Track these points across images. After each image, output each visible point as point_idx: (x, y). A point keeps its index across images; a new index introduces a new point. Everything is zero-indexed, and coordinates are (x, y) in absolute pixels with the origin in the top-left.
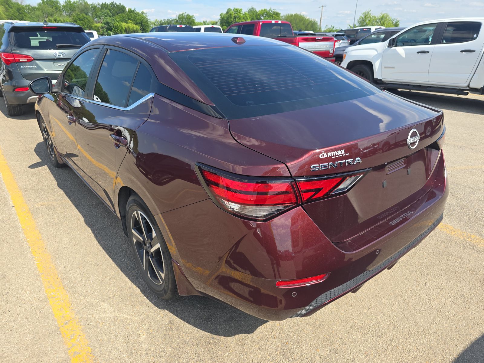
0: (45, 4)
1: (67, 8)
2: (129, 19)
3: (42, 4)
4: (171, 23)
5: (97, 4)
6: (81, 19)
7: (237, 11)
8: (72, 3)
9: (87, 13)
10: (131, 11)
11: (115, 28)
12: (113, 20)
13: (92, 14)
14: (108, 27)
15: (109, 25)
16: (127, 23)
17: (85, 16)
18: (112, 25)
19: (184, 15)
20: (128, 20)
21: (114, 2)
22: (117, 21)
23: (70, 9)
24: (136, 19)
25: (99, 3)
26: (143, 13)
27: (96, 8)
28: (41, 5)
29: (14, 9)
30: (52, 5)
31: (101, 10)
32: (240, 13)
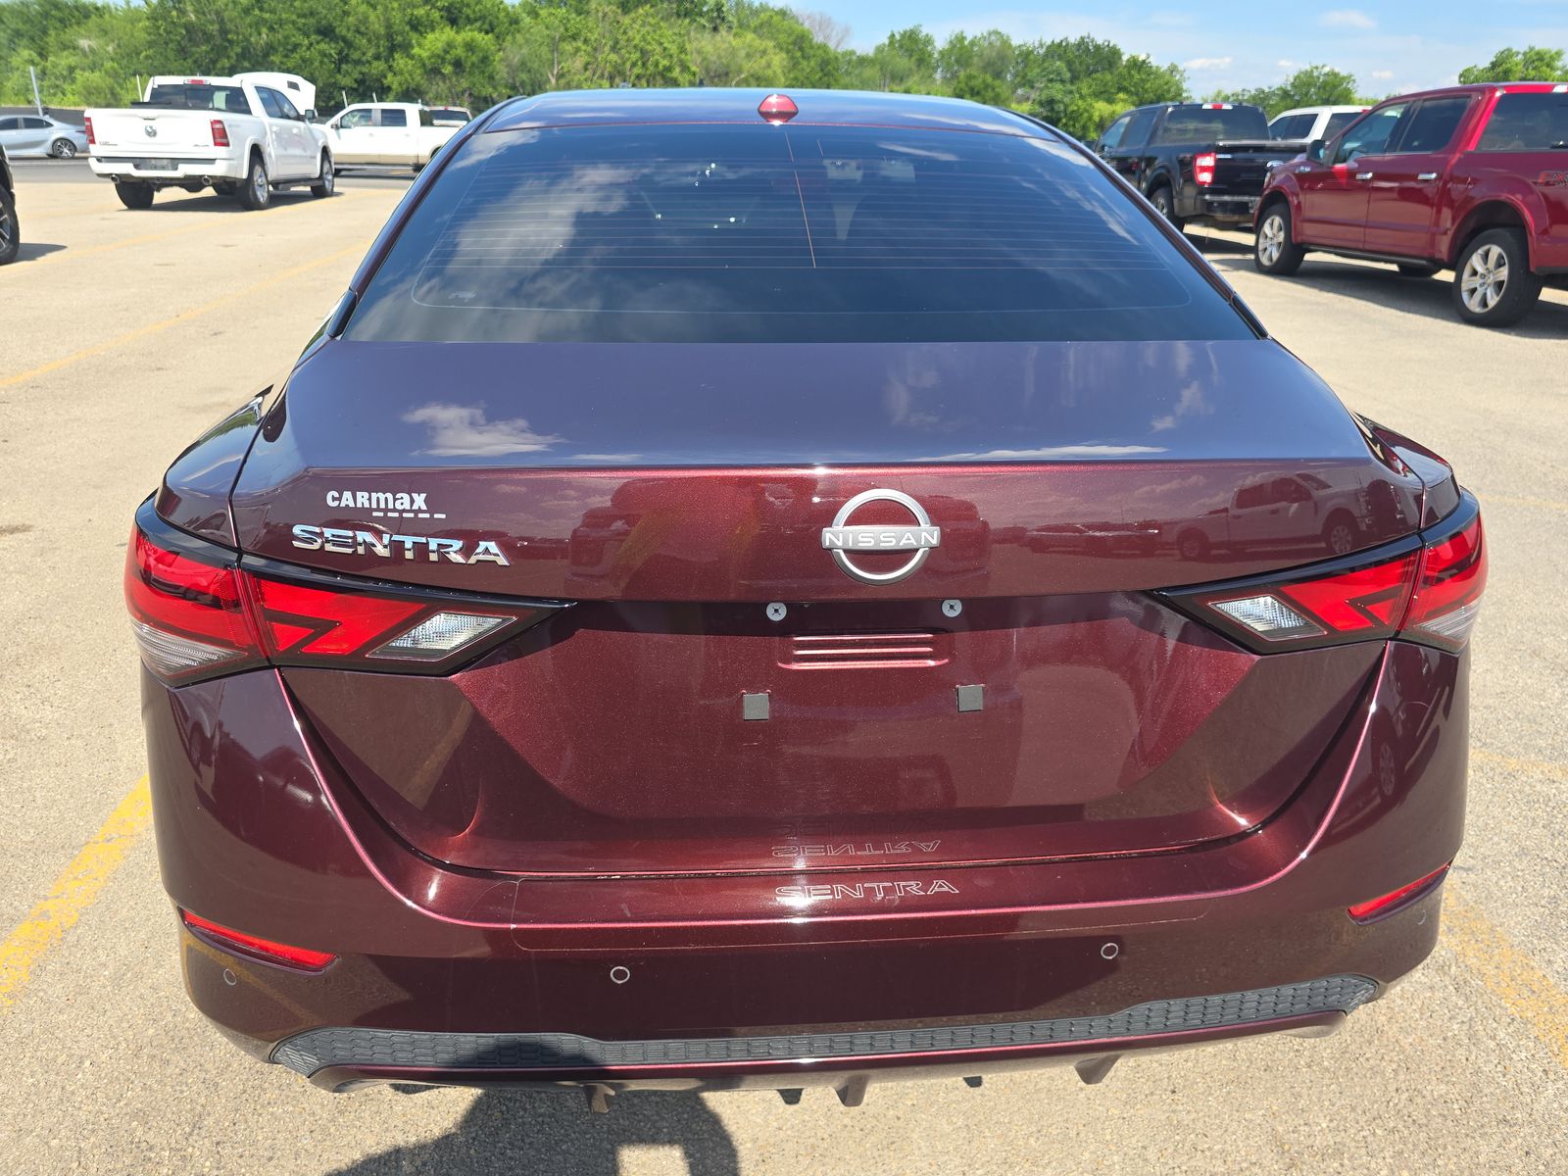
0: (894, 48)
1: (950, 58)
2: (1121, 89)
3: (886, 49)
4: (1267, 102)
5: (1037, 45)
6: (976, 90)
7: (1538, 60)
8: (966, 43)
9: (1000, 73)
10: (1137, 65)
11: (1070, 119)
12: (1071, 92)
13: (1016, 75)
14: (1049, 114)
15: (1052, 110)
16: (1110, 101)
17: (989, 79)
18: (1062, 108)
19: (1315, 74)
20: (1118, 93)
21: (1089, 38)
22: (1082, 97)
23: (957, 61)
24: (1143, 88)
25: (1043, 41)
26: (1173, 69)
27: (1031, 57)
28: (883, 51)
29: (812, 63)
30: (912, 51)
31: (1044, 61)
32: (1548, 66)
